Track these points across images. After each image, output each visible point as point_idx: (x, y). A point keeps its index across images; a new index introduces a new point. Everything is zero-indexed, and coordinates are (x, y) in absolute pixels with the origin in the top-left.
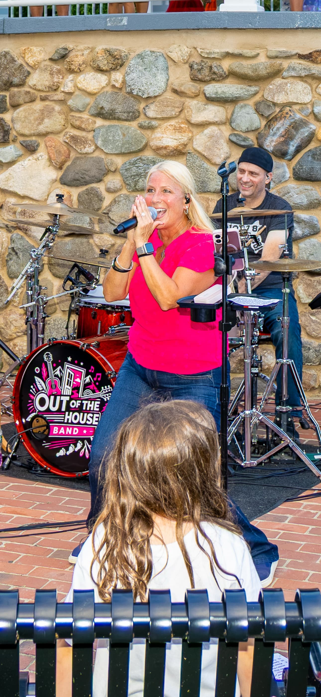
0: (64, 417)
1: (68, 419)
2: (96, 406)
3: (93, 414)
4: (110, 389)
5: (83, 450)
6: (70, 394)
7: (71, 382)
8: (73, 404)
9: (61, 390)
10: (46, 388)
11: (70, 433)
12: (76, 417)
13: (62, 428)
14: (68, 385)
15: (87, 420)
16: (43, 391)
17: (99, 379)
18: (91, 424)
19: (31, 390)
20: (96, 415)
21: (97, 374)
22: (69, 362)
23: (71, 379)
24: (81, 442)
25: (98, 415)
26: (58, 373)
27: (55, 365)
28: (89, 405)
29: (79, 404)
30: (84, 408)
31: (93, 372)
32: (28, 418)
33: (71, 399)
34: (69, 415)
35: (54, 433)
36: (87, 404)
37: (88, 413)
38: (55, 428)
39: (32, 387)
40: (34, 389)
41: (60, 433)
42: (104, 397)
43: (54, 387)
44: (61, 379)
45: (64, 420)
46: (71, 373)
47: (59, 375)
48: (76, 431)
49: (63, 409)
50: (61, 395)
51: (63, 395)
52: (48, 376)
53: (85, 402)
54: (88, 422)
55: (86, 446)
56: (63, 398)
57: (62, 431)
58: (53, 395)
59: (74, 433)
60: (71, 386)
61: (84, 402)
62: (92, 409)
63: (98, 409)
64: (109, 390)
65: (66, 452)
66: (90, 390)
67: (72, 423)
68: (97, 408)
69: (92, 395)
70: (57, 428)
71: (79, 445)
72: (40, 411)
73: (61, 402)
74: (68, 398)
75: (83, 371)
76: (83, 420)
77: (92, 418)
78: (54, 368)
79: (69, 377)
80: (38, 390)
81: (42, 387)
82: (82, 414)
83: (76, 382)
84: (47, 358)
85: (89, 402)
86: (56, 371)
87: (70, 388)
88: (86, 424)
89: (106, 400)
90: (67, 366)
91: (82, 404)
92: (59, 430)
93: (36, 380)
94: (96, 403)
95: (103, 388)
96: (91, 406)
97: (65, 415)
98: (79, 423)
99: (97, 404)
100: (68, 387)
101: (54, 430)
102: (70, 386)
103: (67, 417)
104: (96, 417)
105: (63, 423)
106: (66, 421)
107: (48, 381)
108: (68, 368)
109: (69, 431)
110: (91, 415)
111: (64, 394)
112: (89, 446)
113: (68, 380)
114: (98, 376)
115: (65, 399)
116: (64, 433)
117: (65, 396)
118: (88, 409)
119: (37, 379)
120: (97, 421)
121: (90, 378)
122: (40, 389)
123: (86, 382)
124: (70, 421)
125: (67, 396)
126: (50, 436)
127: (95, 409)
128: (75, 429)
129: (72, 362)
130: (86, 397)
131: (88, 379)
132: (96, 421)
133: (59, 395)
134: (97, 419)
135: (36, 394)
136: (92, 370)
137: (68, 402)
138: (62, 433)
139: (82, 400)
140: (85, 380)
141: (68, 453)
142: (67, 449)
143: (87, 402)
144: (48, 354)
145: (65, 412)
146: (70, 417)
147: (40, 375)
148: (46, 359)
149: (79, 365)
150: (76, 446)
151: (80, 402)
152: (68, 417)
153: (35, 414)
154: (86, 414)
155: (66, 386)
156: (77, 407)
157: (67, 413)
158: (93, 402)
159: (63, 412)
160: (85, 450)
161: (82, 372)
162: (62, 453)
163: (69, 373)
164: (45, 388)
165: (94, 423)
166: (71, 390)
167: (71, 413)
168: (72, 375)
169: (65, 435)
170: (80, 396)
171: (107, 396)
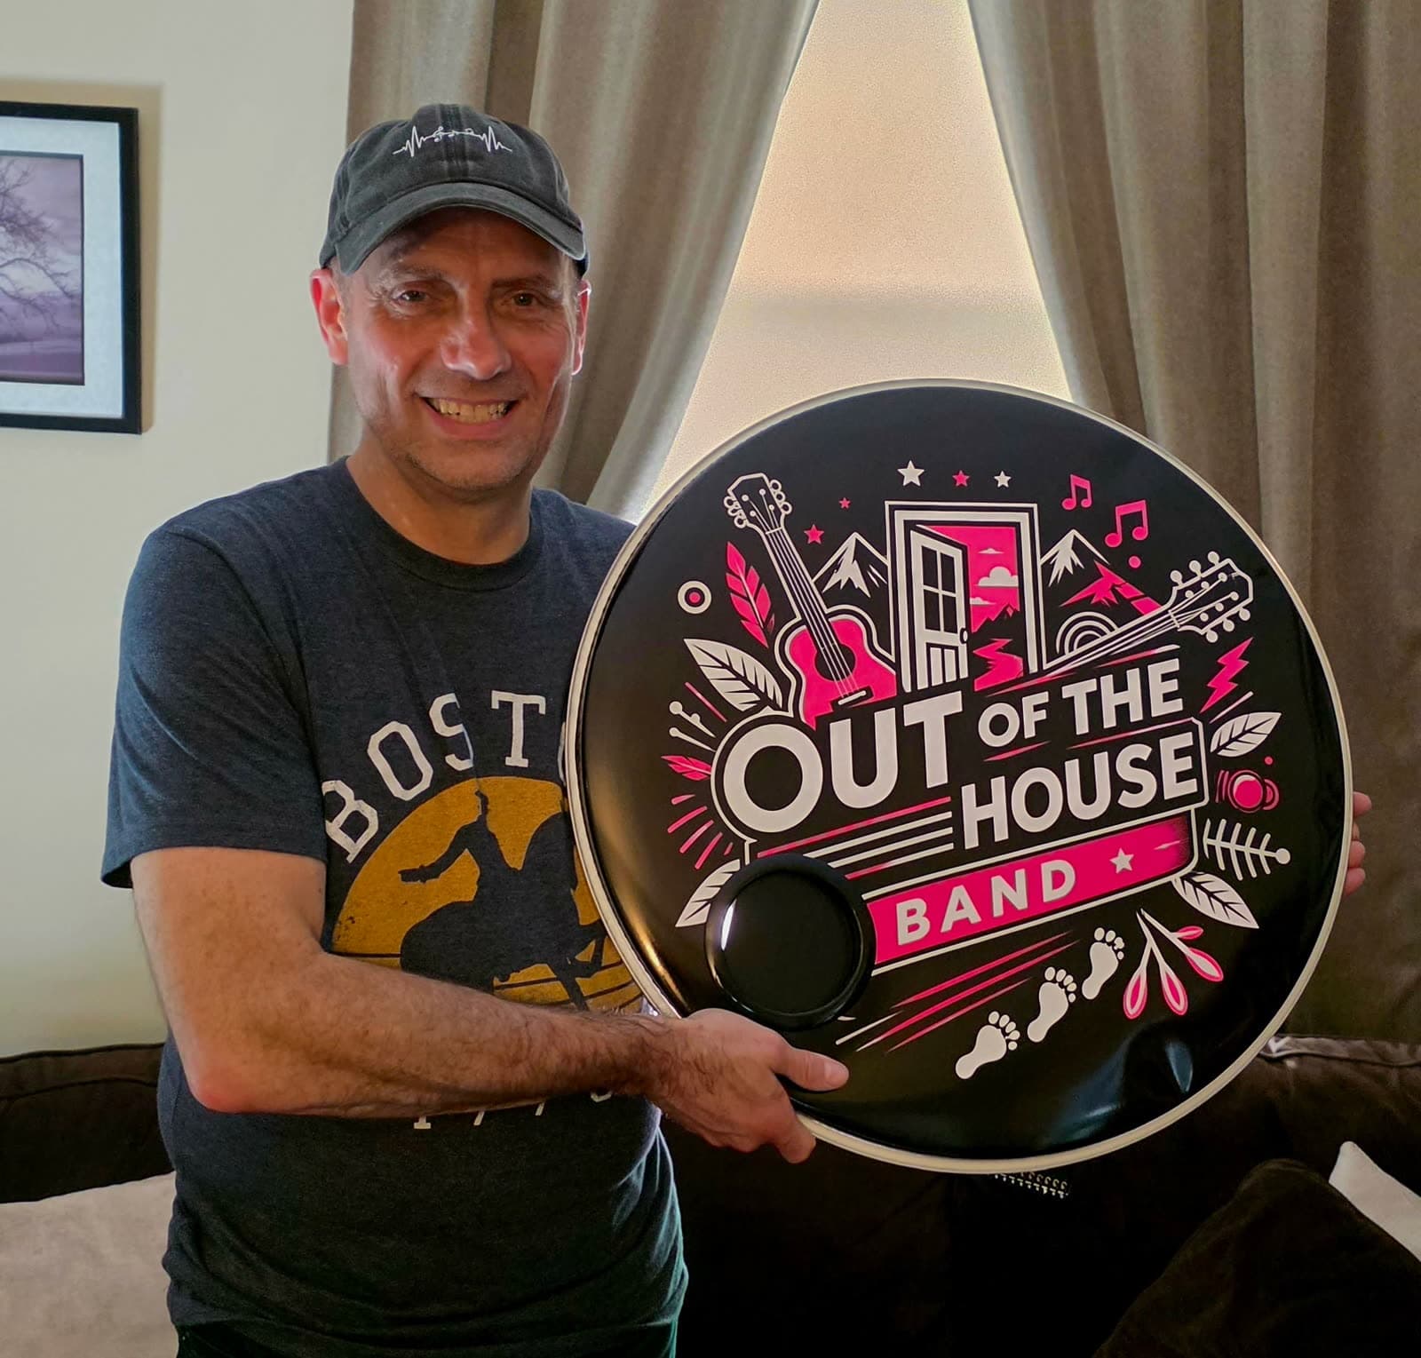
0: (957, 823)
1: (986, 827)
2: (1158, 688)
3: (1153, 740)
4: (1227, 569)
5: (1141, 972)
6: (964, 674)
7: (950, 603)
8: (999, 725)
9: (897, 666)
10: (784, 684)
11: (1020, 901)
12: (1037, 799)
13: (959, 894)
14: (932, 624)
15: (1118, 785)
16: (768, 711)
17: (1141, 534)
18: (1159, 803)
19: (674, 732)
20: (1168, 745)
21: (1120, 511)
22: (912, 492)
23: (950, 585)
24: (1111, 935)
25: (1186, 740)
26: (849, 572)
27: (814, 535)
28: (1110, 700)
29: (1042, 715)
30: (1082, 727)
31: (1087, 503)
32: (691, 907)
33: (975, 705)
34: (984, 798)
35: (904, 938)
36: (1094, 699)
37: (1114, 751)
38: (902, 908)
39: (676, 708)
40: (695, 720)
41: (947, 926)
42: (1197, 622)
43: (836, 661)
44: (878, 603)
45: (958, 837)
46: (941, 548)
47: (860, 583)
48: (1058, 879)
49: (937, 772)
50: (900, 701)
51: (918, 696)
52: (781, 611)
53: (1077, 692)
54: (1127, 800)
55: (1151, 944)
56: (913, 713)
57: (961, 907)
58: (840, 714)
59: (1050, 894)
60: (961, 624)
61: (1067, 692)
62: (1136, 715)
63: (1177, 705)
64: (1223, 577)
65: (1022, 1028)
66: (1098, 607)
67: (1018, 837)
68: (1168, 697)
69: (1113, 636)
70: (920, 905)
71: (1104, 958)
72: (765, 840)
73: (911, 740)
74: (953, 703)
75: (1023, 519)
76: (1089, 796)
77: (1153, 765)
78: (816, 557)
79: (929, 579)
80: (724, 719)
81: (753, 688)
82: (1073, 768)
83: (987, 593)
84: (746, 507)
85: (1108, 681)
86: (836, 566)
87: (954, 639)
88: (1116, 813)
89: (1213, 637)
90: (901, 516)
91: (1060, 710)
92: (936, 915)
93: (701, 659)
94: (1155, 671)
95: (1176, 576)
96: (1121, 698)
97: (957, 807)
98: (1068, 823)
99: (1166, 677)
100: (942, 637)
101: (903, 922)
102: (951, 627)
103: (972, 814)
104: (1179, 753)
105: (960, 856)
106: (971, 841)
107: (785, 643)
108: (910, 526)
109: (1009, 893)
110: (1144, 752)
111: (922, 684)
112: (1174, 937)
113: (930, 599)
114: (1132, 521)
115: (932, 715)
116: (975, 918)
117: (932, 692)
118: (1110, 721)
119: (704, 652)
120: (1193, 773)
121: (1077, 546)
122: (741, 700)
123: (1057, 571)
124: (1001, 833)
125: (945, 688)
126: (875, 973)
127: (1159, 708)
128: (1047, 869)
129: (930, 491)
130: (1073, 656)
131: (1064, 556)
132: (1182, 777)
133: (883, 706)
134: (1186, 763)
135: (714, 743)
136: (1081, 493)
137: (959, 729)
138: (962, 925)
139: (1054, 687)
140: (1048, 567)
141: (1038, 1031)
142: (1025, 1010)
143: (1091, 685)
144: (751, 488)
145: (951, 791)
146: (996, 810)
147: (725, 625)
148: (741, 514)
149: (983, 491)
150: (1081, 970)
151: (1043, 698)
152: (985, 812)
153: (735, 865)
154: (1101, 760)
155: (924, 635)
156: (1030, 732)
157: (969, 792)
158: (1133, 676)
159: (939, 791)
160: (1153, 966)
161: (1017, 525)
162: (992, 1044)
163: (928, 554)
164: (773, 689)
165: (1173, 790)
166: (963, 649)
167: (998, 784)
168: (947, 561)
169: (989, 924)
170: (1034, 668)
171: (1214, 614)
